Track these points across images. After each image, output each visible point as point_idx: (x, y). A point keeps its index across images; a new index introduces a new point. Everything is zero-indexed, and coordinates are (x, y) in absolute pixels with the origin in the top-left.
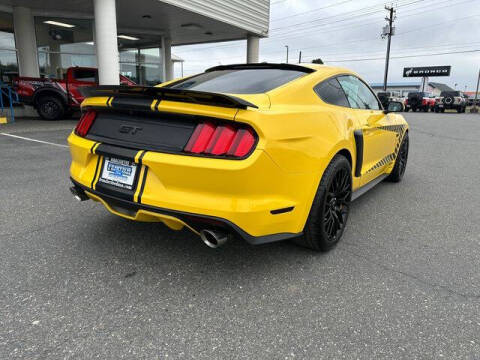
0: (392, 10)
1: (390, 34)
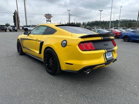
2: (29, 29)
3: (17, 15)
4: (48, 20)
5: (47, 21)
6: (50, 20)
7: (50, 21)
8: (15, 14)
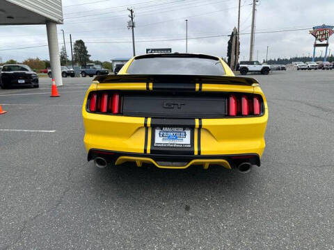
0: (131, 11)
1: (133, 27)
2: (250, 69)
3: (237, 39)
4: (318, 42)
5: (316, 45)
6: (325, 42)
7: (327, 45)
8: (232, 36)
